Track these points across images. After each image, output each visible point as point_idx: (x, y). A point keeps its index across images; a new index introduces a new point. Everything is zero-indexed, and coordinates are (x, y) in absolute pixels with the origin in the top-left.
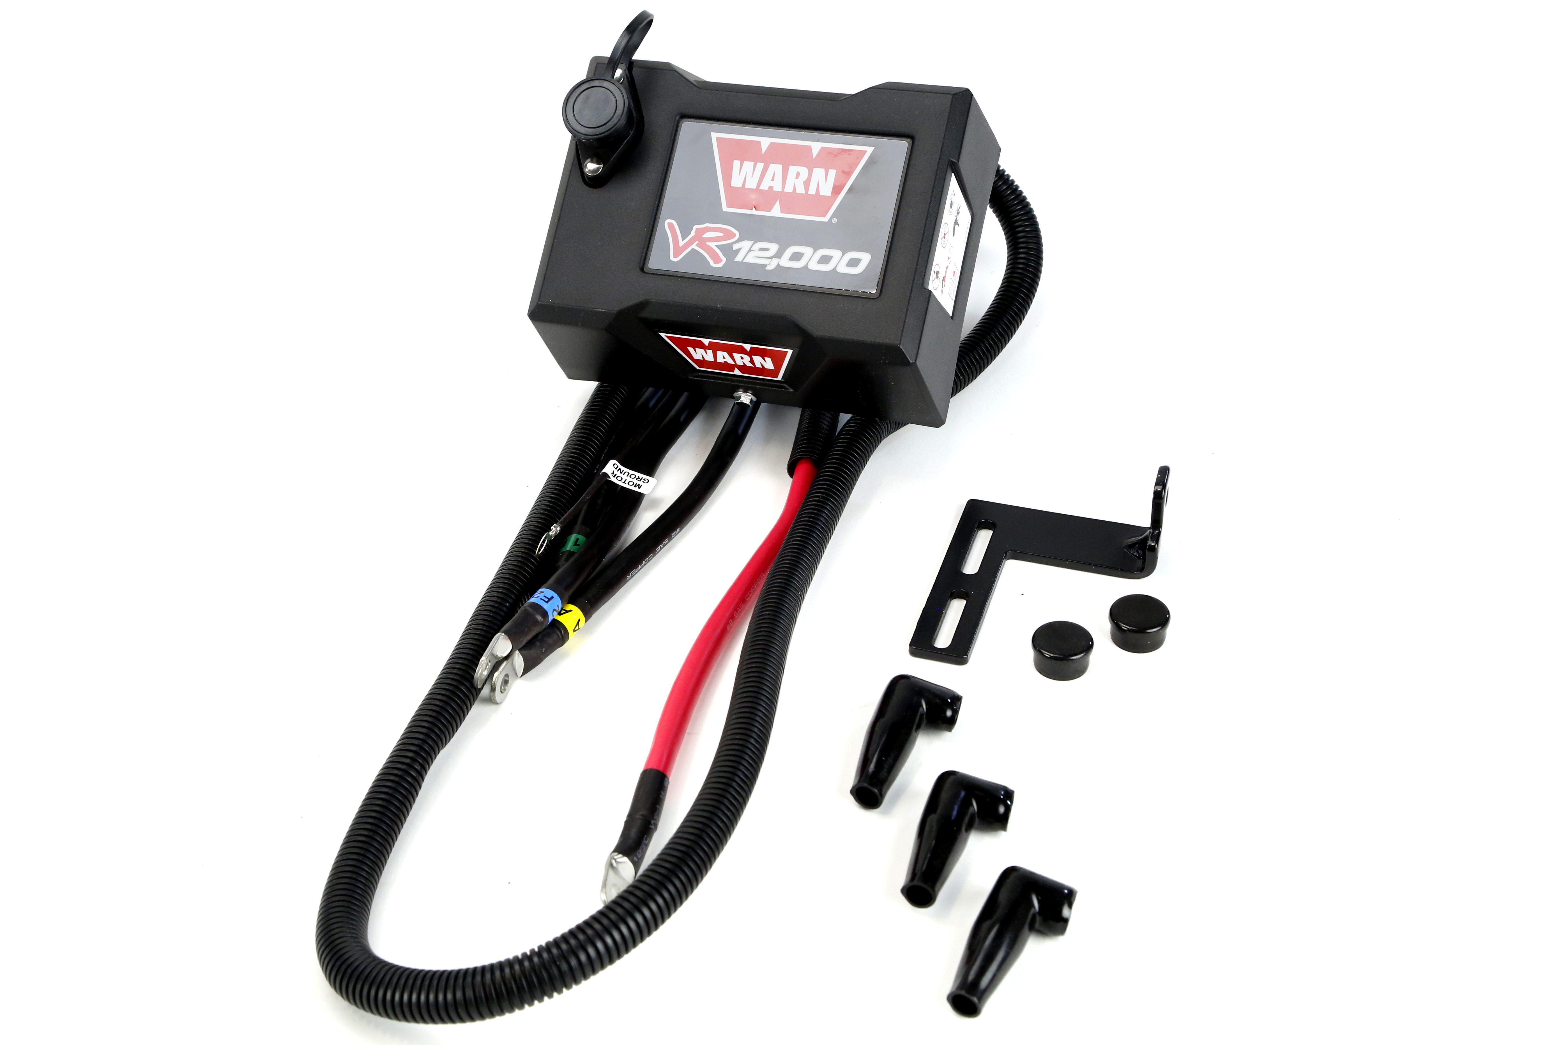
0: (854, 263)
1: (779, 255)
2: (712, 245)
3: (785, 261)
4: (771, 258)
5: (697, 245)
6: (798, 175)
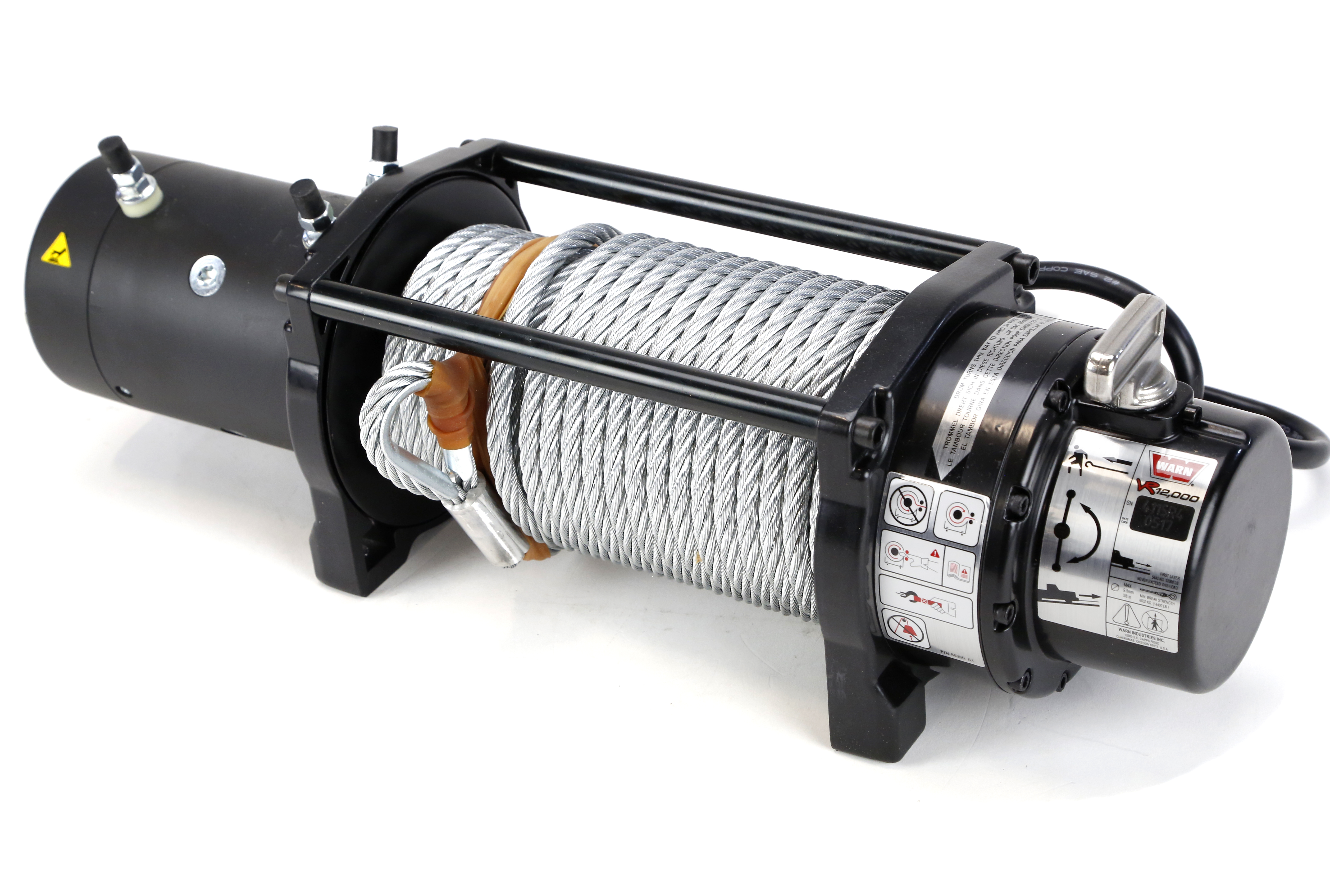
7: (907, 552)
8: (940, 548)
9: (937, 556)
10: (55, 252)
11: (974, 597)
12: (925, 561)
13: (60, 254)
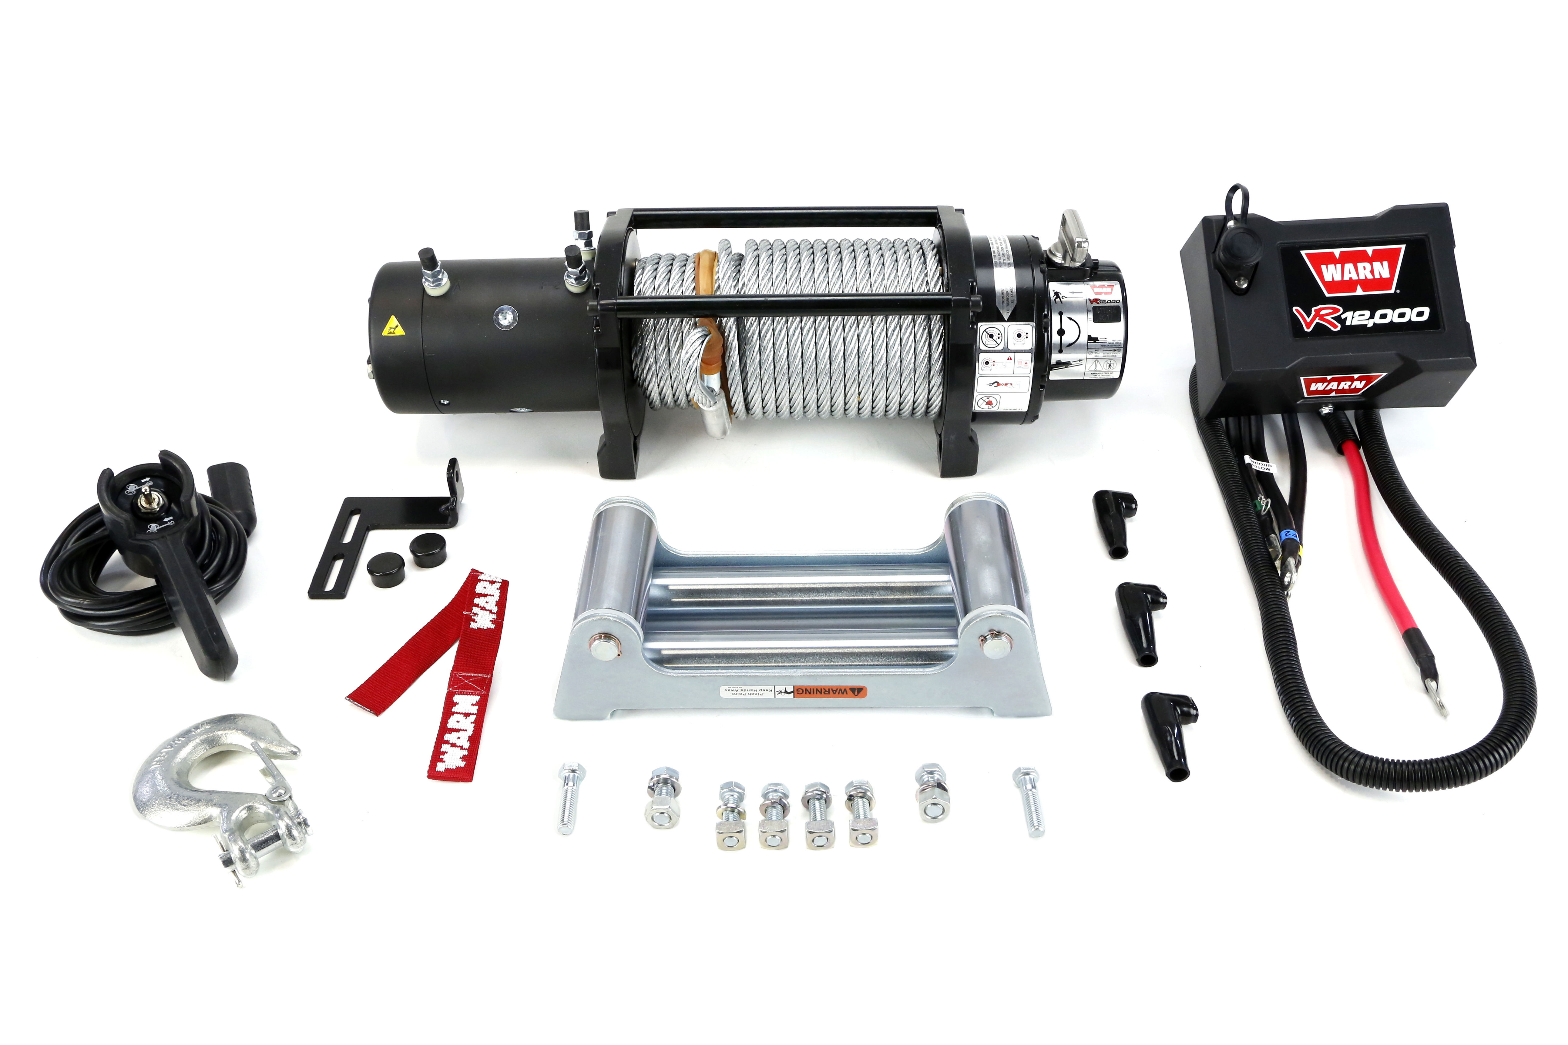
0: (1420, 314)
1: (1372, 317)
2: (1329, 318)
3: (1377, 320)
4: (1368, 319)
5: (1319, 319)
6: (1365, 268)
7: (994, 362)
8: (1012, 355)
9: (1011, 359)
10: (391, 328)
11: (1031, 375)
12: (1004, 364)
13: (395, 329)
